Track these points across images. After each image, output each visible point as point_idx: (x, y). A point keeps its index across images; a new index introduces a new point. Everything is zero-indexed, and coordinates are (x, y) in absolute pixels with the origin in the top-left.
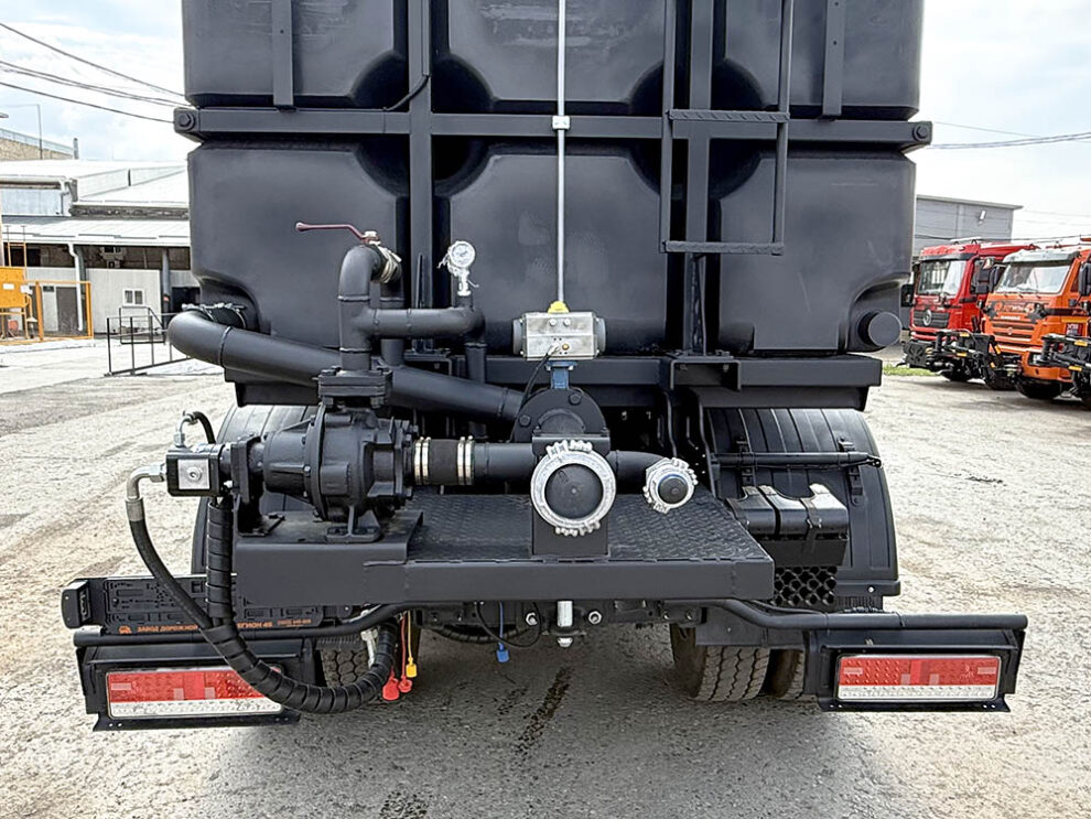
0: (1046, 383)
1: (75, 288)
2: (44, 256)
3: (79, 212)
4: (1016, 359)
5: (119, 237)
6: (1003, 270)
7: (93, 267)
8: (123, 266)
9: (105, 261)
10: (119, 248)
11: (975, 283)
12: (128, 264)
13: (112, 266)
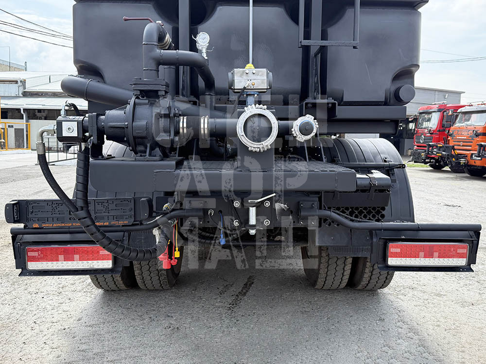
0: (479, 168)
1: (23, 129)
2: (9, 114)
3: (26, 94)
4: (465, 157)
5: (44, 105)
6: (457, 116)
7: (32, 119)
8: (46, 119)
9: (37, 117)
10: (44, 110)
11: (444, 122)
12: (48, 118)
13: (40, 119)
